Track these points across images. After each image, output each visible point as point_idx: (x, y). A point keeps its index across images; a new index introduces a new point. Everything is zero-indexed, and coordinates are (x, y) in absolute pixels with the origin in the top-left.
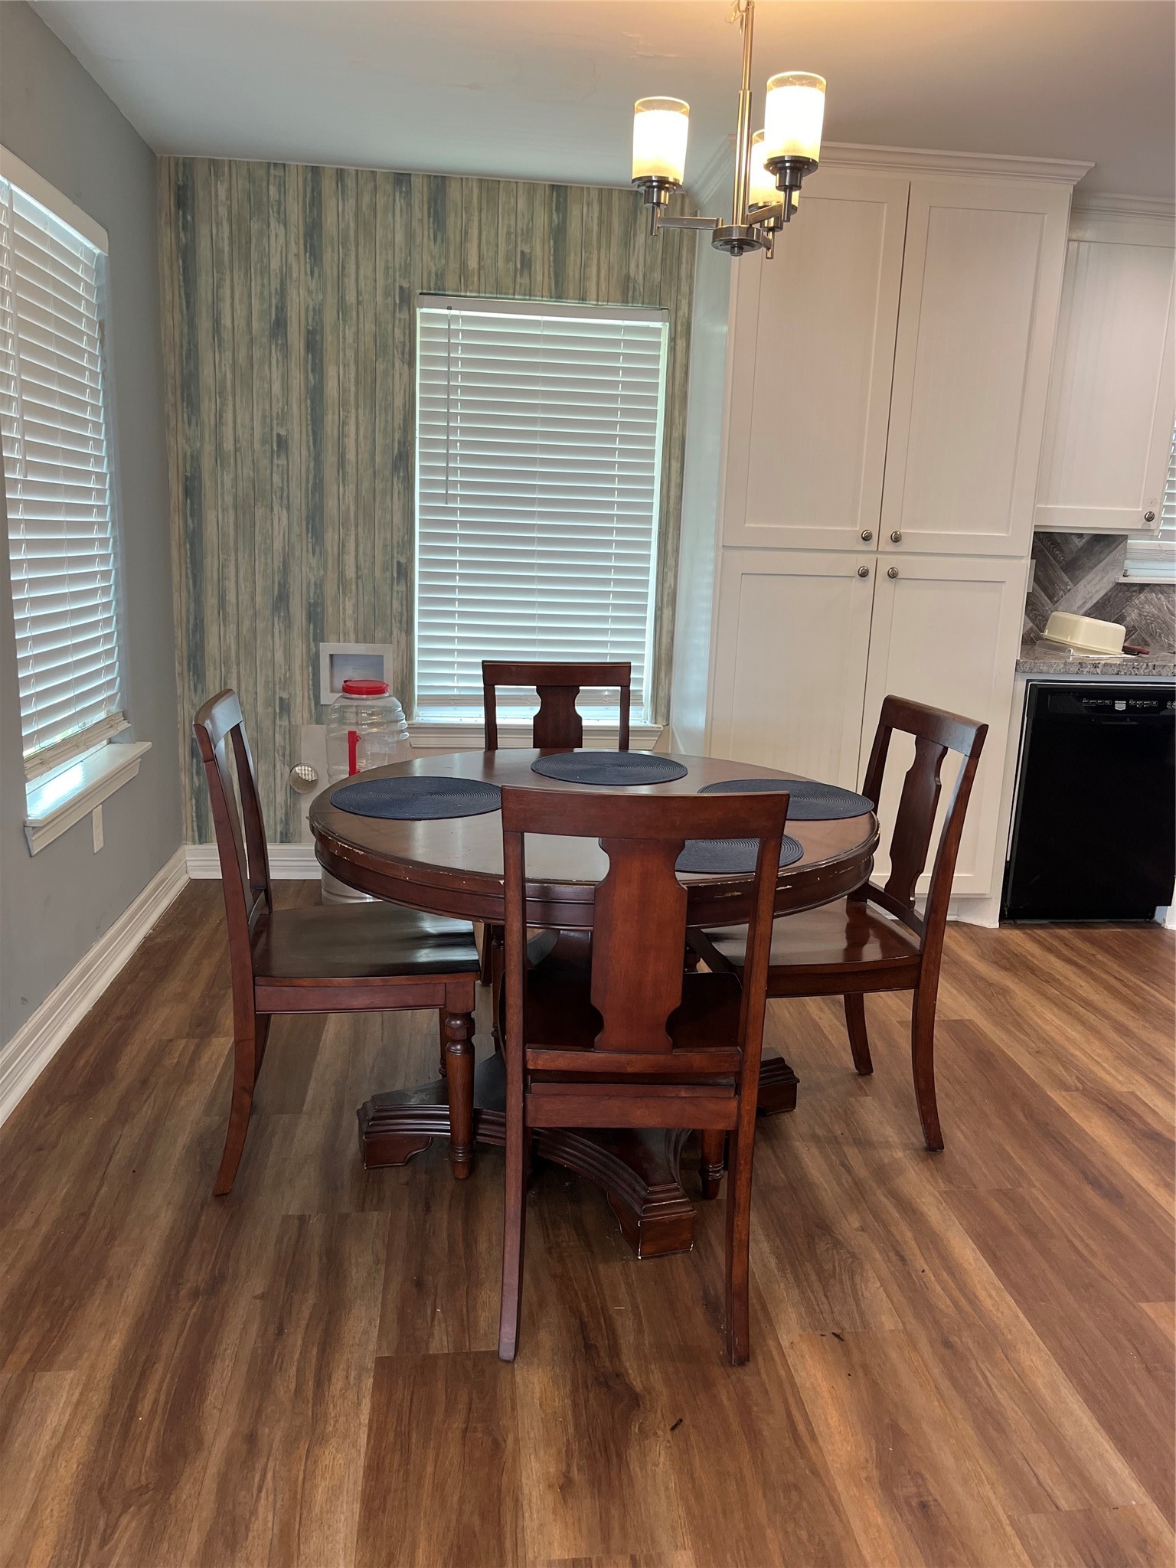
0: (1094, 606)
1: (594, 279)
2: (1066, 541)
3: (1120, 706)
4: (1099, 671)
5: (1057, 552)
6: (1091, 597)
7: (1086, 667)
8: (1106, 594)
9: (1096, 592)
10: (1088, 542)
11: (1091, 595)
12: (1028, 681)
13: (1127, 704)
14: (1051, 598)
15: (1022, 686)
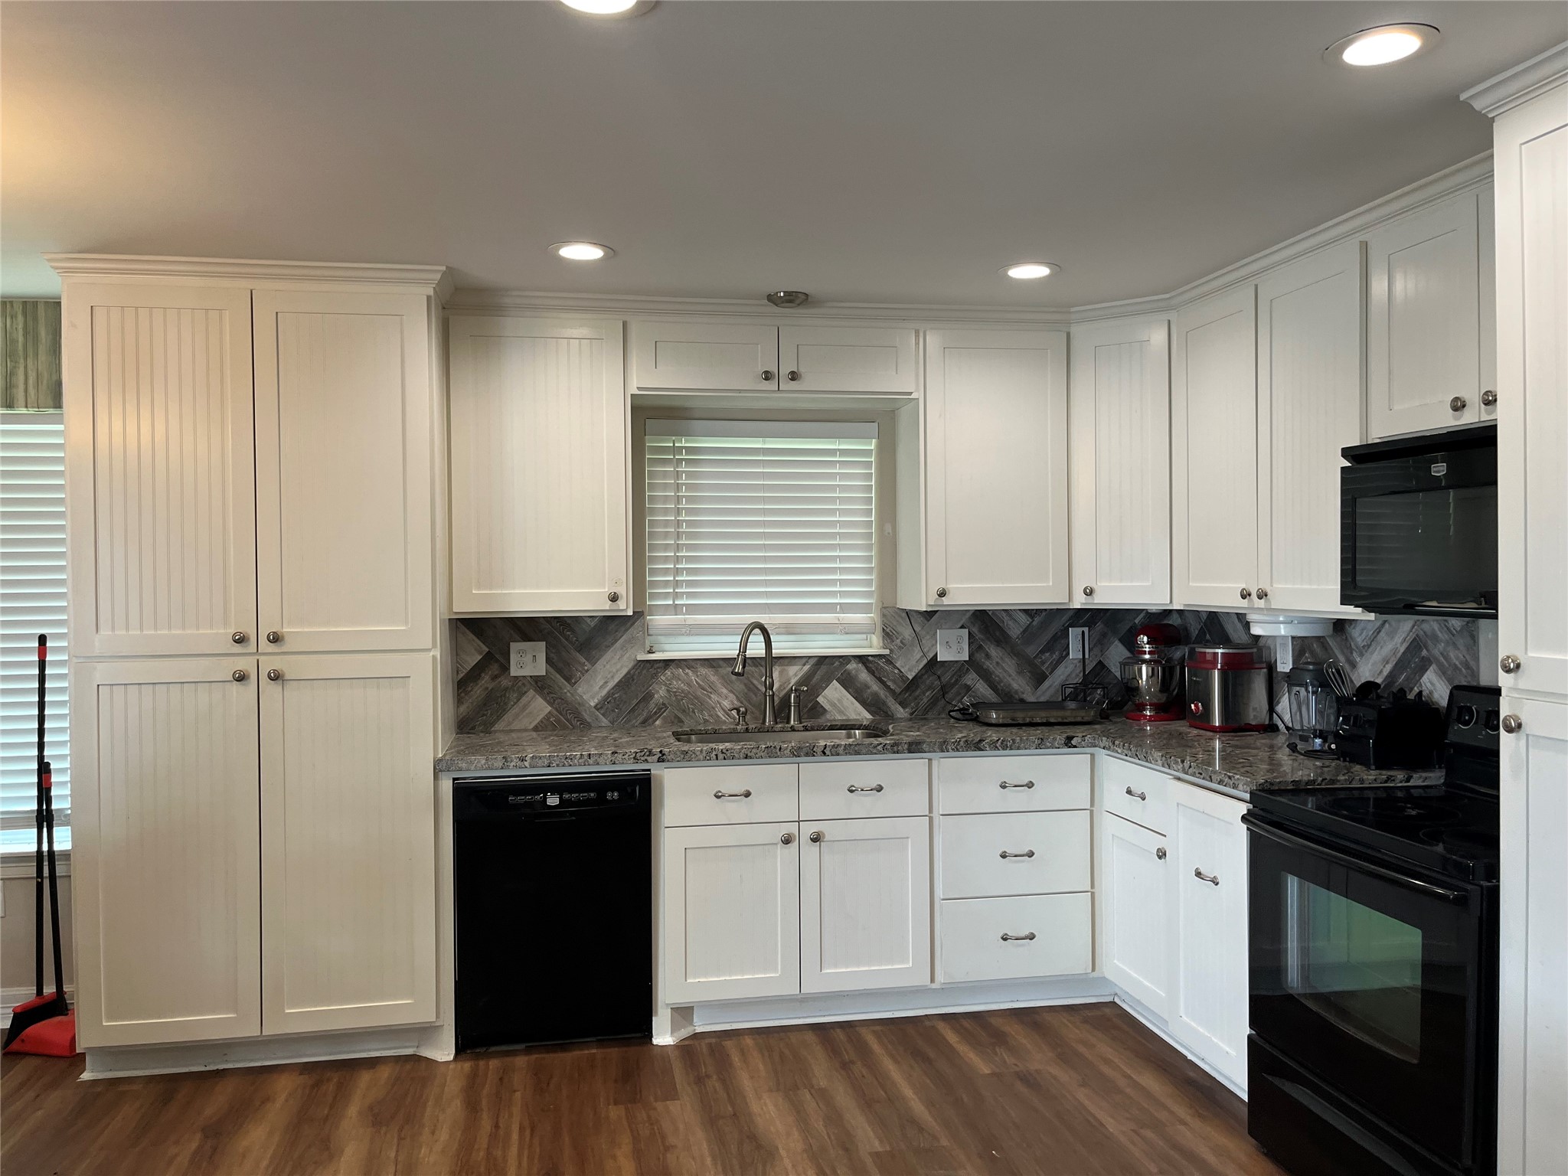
0: (617, 685)
2: (577, 621)
4: (527, 764)
5: (568, 633)
6: (612, 677)
7: (512, 761)
8: (628, 672)
9: (618, 671)
10: (600, 622)
11: (612, 674)
12: (454, 779)
13: (561, 798)
14: (568, 679)
15: (447, 786)
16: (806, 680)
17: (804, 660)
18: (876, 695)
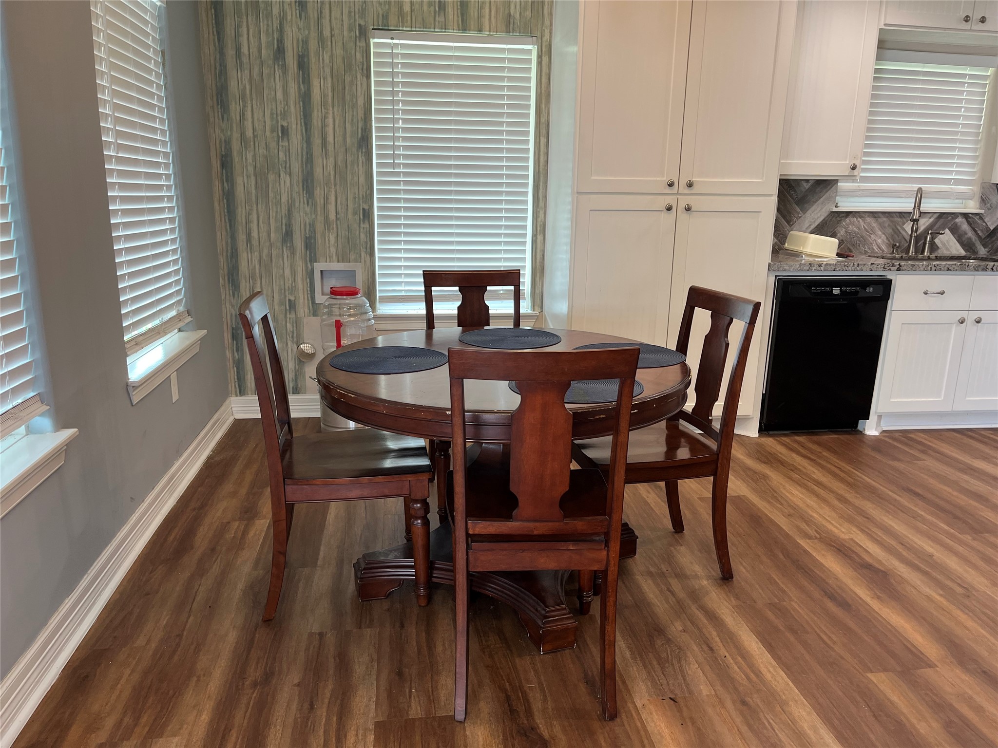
0: (816, 227)
1: (487, 17)
2: (798, 185)
3: (836, 291)
4: (822, 268)
5: (792, 192)
6: (814, 222)
7: (814, 266)
8: (824, 219)
9: (818, 218)
10: (812, 185)
11: (814, 220)
12: (776, 276)
13: (841, 290)
14: (788, 222)
15: (772, 280)
16: (931, 227)
17: (931, 215)
18: (970, 239)
